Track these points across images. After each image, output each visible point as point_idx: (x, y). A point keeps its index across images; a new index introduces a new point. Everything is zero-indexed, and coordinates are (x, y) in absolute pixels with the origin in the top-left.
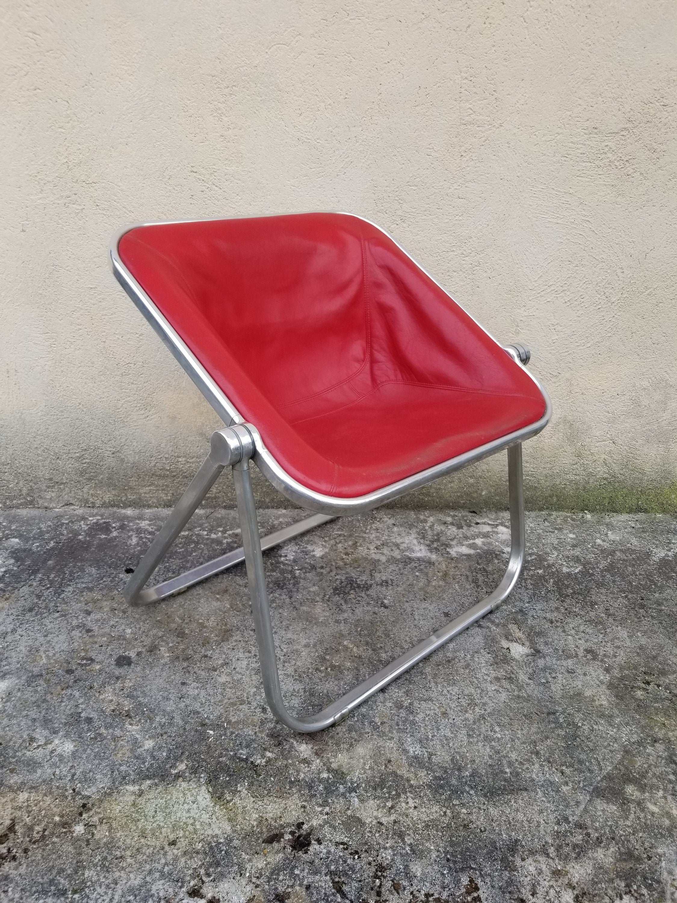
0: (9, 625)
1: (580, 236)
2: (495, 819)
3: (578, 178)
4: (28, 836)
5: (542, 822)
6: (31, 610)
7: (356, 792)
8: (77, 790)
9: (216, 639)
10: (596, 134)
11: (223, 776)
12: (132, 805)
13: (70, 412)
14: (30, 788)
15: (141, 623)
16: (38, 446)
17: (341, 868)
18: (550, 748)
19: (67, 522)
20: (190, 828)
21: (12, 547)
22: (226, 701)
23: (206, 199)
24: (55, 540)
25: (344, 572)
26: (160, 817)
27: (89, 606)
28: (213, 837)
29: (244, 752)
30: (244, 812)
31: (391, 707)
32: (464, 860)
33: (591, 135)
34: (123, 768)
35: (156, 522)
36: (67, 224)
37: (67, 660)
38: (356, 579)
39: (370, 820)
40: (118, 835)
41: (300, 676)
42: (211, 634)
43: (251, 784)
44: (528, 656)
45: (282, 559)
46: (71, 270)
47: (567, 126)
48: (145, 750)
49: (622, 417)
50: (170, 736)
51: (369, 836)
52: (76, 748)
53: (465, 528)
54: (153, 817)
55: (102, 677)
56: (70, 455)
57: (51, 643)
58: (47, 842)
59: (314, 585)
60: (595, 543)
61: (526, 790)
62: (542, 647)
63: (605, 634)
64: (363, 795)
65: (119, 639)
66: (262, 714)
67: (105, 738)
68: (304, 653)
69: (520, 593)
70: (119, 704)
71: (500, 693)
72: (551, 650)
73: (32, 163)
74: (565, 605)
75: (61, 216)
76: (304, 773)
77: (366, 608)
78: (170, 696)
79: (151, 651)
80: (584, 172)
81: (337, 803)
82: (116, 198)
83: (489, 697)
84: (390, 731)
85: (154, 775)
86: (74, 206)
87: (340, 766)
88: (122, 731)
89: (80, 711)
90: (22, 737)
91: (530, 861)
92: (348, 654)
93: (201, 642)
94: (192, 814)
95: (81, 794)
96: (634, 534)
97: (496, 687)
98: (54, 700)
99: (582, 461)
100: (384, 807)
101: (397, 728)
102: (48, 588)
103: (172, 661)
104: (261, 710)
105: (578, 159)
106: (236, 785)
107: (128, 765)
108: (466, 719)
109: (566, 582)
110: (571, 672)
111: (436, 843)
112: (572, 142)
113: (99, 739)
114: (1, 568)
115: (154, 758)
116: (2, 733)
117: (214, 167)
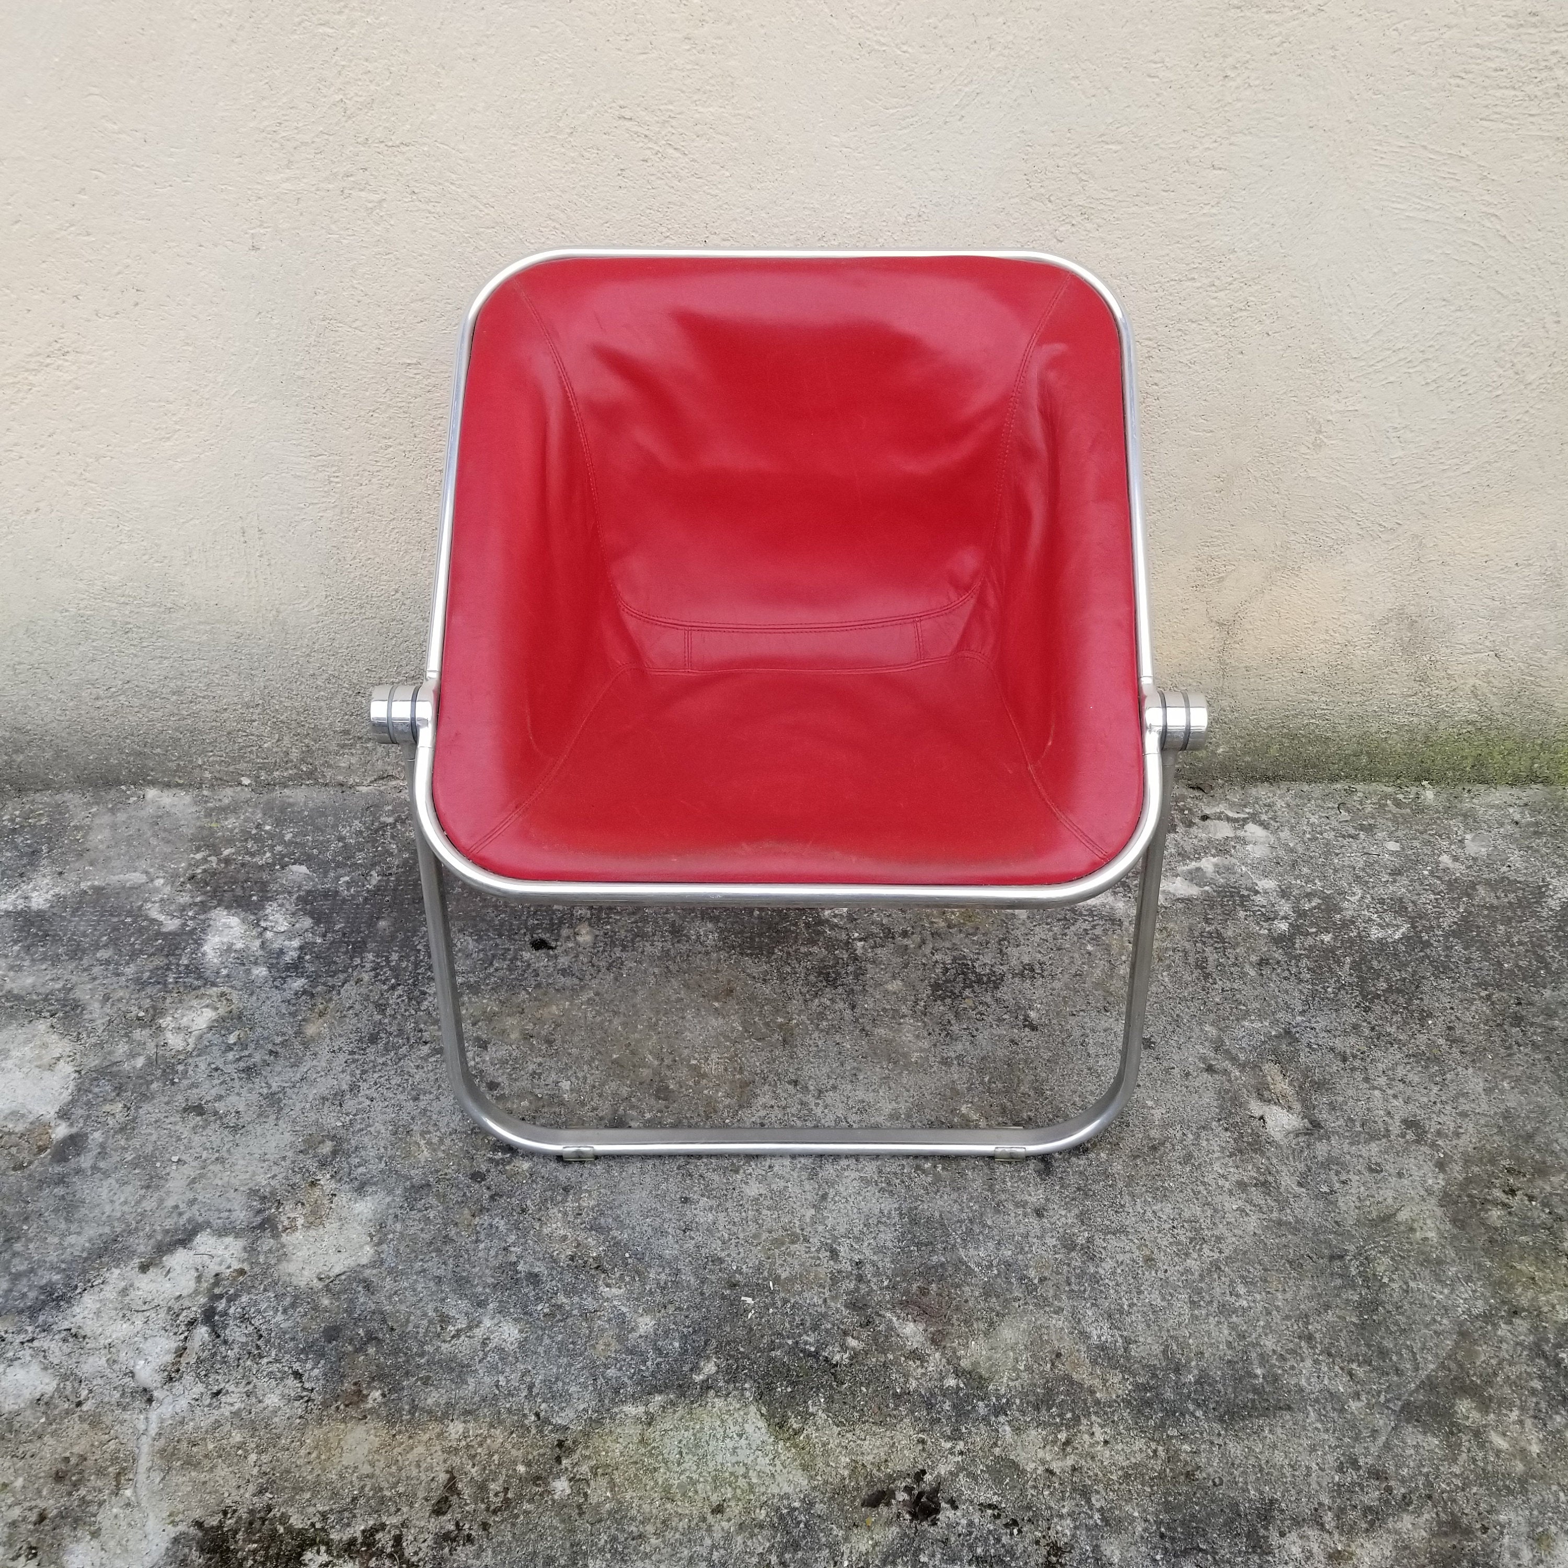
0: (342, 1076)
1: (1474, 247)
2: (1237, 1462)
3: (1485, 123)
4: (482, 1501)
5: (1314, 1467)
6: (374, 1039)
7: (1006, 1415)
8: (542, 1414)
9: (727, 1101)
10: (1534, 26)
11: (781, 1385)
12: (640, 1442)
13: (379, 607)
14: (463, 1414)
15: (586, 1067)
16: (317, 672)
17: (992, 1551)
18: (1331, 1327)
19: (390, 820)
21: (299, 888)
22: (765, 1236)
23: (653, 178)
24: (379, 868)
25: (948, 944)
26: (689, 1462)
27: (480, 1028)
28: (781, 1498)
29: (811, 1340)
30: (826, 1453)
31: (1054, 1246)
32: (1189, 1535)
33: (1522, 30)
34: (611, 1372)
36: (350, 232)
37: (467, 1152)
38: (973, 961)
39: (1033, 1466)
40: (628, 1497)
41: (889, 1184)
42: (717, 1091)
43: (830, 1400)
44: (1297, 1136)
46: (364, 329)
47: (1471, 9)
48: (641, 1337)
49: (1520, 608)
50: (680, 1309)
51: (1032, 1495)
52: (524, 1335)
53: (1181, 829)
54: (679, 1464)
55: (539, 1187)
57: (428, 1114)
58: (516, 1511)
59: (894, 977)
60: (1438, 863)
61: (1289, 1408)
62: (1323, 1115)
63: (1443, 1084)
64: (1017, 1420)
65: (550, 1105)
66: (832, 1263)
67: (569, 1313)
69: (1287, 992)
70: (579, 1245)
71: (1247, 1214)
72: (1341, 1122)
73: (265, 103)
74: (1371, 1017)
75: (336, 216)
76: (917, 1379)
77: (997, 1031)
78: (666, 1226)
80: (1498, 109)
81: (976, 1434)
82: (453, 176)
83: (1228, 1223)
84: (1056, 1297)
85: (667, 1387)
86: (363, 194)
87: (976, 1364)
88: (594, 1298)
89: (514, 1258)
90: (425, 1315)
91: (1293, 1536)
93: (701, 1110)
94: (742, 1455)
95: (551, 1423)
96: (1516, 840)
97: (1240, 1203)
98: (464, 1239)
100: (1054, 1442)
101: (1067, 1289)
102: (393, 988)
105: (1488, 82)
106: (805, 1402)
107: (618, 1366)
108: (1188, 1271)
109: (1375, 963)
110: (1375, 1169)
111: (1142, 1506)
112: (1477, 45)
113: (559, 1317)
114: (290, 939)
115: (659, 1351)
116: (388, 1308)
117: (671, 107)
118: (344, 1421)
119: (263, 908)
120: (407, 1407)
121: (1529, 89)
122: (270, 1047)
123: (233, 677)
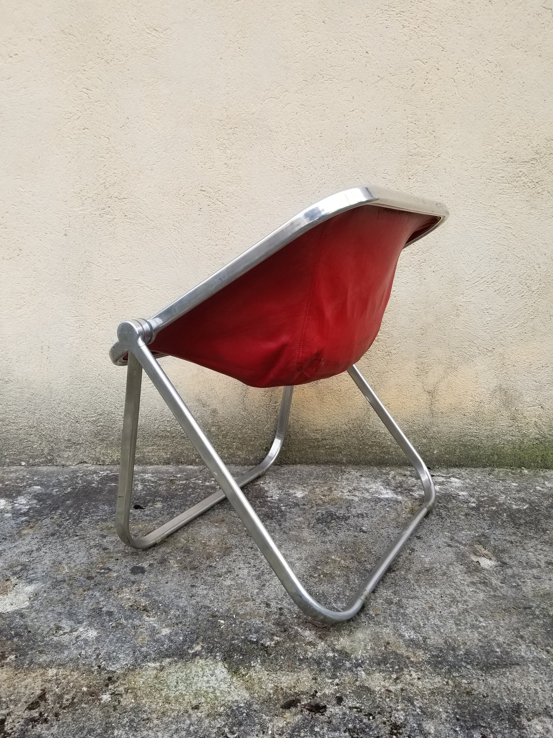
0: (34, 546)
1: (504, 239)
2: (495, 687)
3: (500, 195)
4: (58, 703)
5: (539, 690)
6: (53, 535)
7: (362, 667)
8: (102, 666)
9: (218, 554)
10: (512, 162)
11: (237, 655)
13: (91, 382)
14: (58, 665)
16: (61, 412)
17: (358, 726)
18: (532, 633)
19: (81, 475)
20: (211, 695)
21: (35, 492)
22: (232, 599)
23: (211, 211)
24: (71, 487)
25: (323, 508)
26: (181, 687)
27: (104, 532)
28: (233, 702)
29: (254, 637)
30: (260, 683)
31: (382, 603)
32: (473, 719)
33: (508, 164)
34: (144, 649)
35: (157, 475)
36: (101, 230)
37: (87, 570)
38: (335, 512)
39: (379, 688)
40: (144, 702)
42: (214, 551)
43: (264, 661)
44: (496, 567)
45: (269, 499)
46: (101, 266)
48: (162, 636)
49: (547, 386)
50: (185, 625)
51: (380, 701)
52: (99, 634)
54: (175, 687)
55: (119, 582)
56: (87, 419)
57: (72, 557)
58: (77, 708)
59: (299, 517)
60: (535, 489)
61: (518, 664)
62: (507, 560)
64: (368, 670)
65: (132, 555)
66: (267, 608)
67: (126, 626)
68: (297, 564)
69: (480, 523)
70: (136, 601)
71: (478, 593)
72: (516, 562)
73: (77, 183)
74: (520, 530)
75: (97, 224)
76: (312, 652)
78: (182, 595)
79: (162, 563)
80: (504, 190)
81: (346, 676)
82: (141, 210)
83: (469, 596)
84: (384, 621)
85: (173, 654)
86: (107, 216)
87: (344, 648)
88: (140, 621)
89: (101, 606)
90: (49, 626)
91: (535, 721)
92: (337, 565)
93: (205, 556)
94: (212, 684)
95: (106, 670)
97: (473, 589)
98: (78, 599)
99: (517, 424)
100: (390, 678)
101: (390, 618)
102: (67, 520)
103: (181, 570)
104: (265, 605)
105: (499, 181)
106: (249, 662)
107: (148, 646)
108: (451, 612)
109: (517, 515)
110: (538, 578)
111: (444, 706)
112: (494, 169)
113: (120, 627)
114: (26, 506)
115: (172, 641)
116: (30, 623)
117: (219, 187)
119: (17, 497)
120: (28, 662)
121: (514, 184)
122: (3, 537)
123: (27, 413)
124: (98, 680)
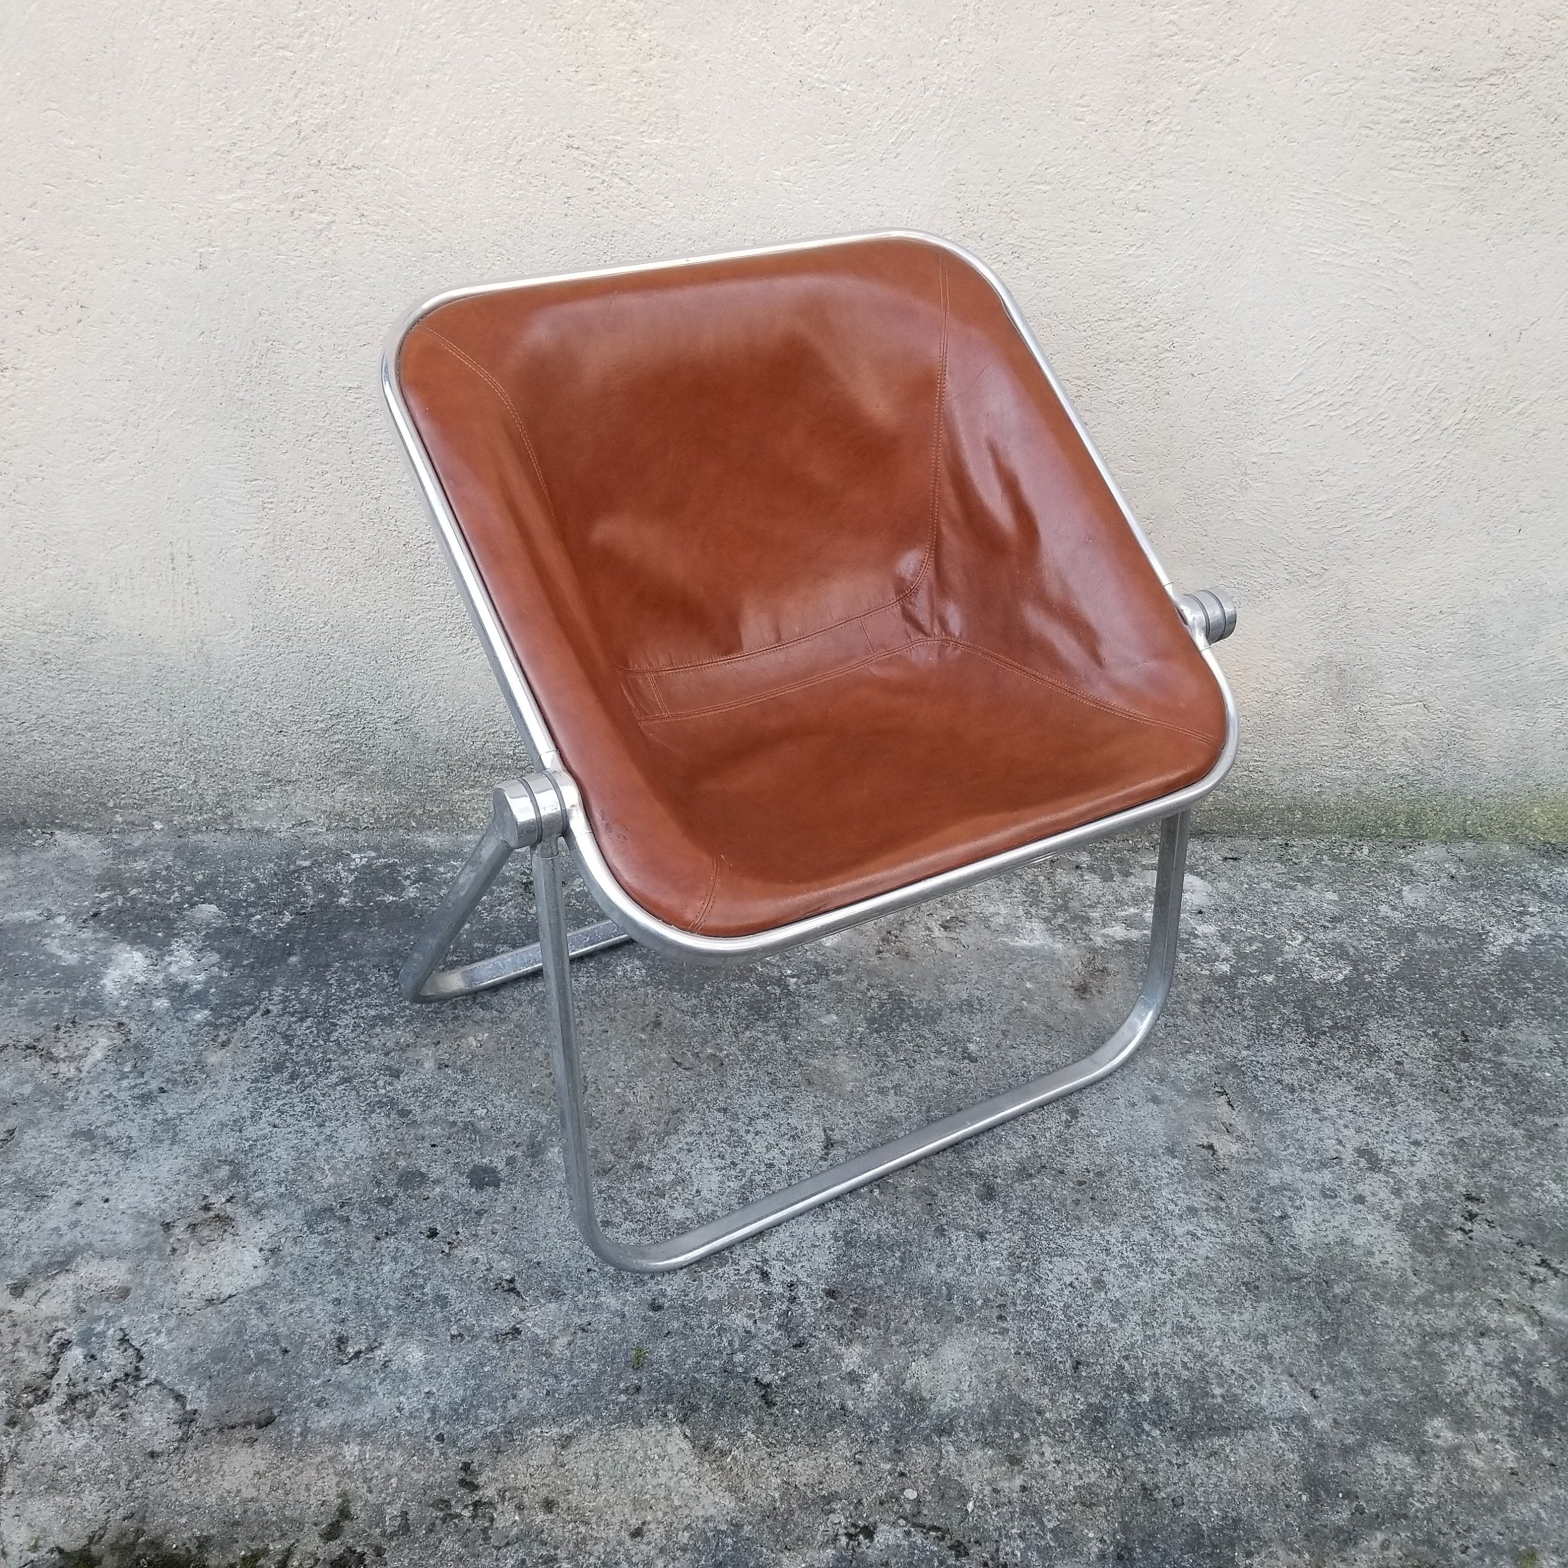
0: (243, 1103)
1: (1389, 293)
2: (1198, 1481)
3: (1395, 173)
4: (377, 1525)
5: (1281, 1486)
6: (279, 1068)
7: (950, 1435)
8: (446, 1437)
9: (653, 1128)
10: (1436, 80)
11: (707, 1407)
13: (306, 641)
14: (360, 1436)
15: (503, 1096)
16: (240, 709)
18: (1291, 1347)
19: (307, 863)
20: (664, 1505)
21: (208, 925)
23: (598, 206)
24: (291, 908)
26: (606, 1485)
27: (392, 1058)
28: (706, 1520)
29: (740, 1361)
30: (756, 1475)
31: (998, 1268)
33: (1425, 84)
36: (298, 253)
37: (374, 1177)
38: (909, 996)
39: (979, 1486)
40: (538, 1520)
42: (643, 1119)
43: (760, 1421)
46: (307, 351)
47: (1377, 63)
49: (1446, 658)
50: (598, 1331)
51: (979, 1515)
52: (429, 1357)
53: (1118, 878)
54: (595, 1486)
55: (449, 1212)
56: (305, 726)
57: (334, 1140)
58: (414, 1535)
59: (828, 1011)
60: (1377, 912)
61: (1251, 1427)
62: (1274, 1144)
63: (1395, 1115)
64: (962, 1441)
65: (465, 1131)
66: (762, 1285)
67: (479, 1337)
69: (1231, 1028)
70: (491, 1267)
71: (1198, 1238)
72: (1292, 1150)
73: (220, 123)
74: (1317, 1051)
75: (285, 237)
76: (853, 1400)
77: (935, 1063)
79: (533, 1156)
80: (1406, 160)
81: (918, 1454)
82: (403, 200)
83: (1179, 1247)
86: (313, 216)
87: (917, 1386)
88: (507, 1321)
89: (420, 1281)
90: (322, 1337)
94: (663, 1478)
95: (455, 1445)
96: (1453, 892)
97: (1191, 1227)
98: (367, 1262)
99: (1359, 742)
102: (302, 1020)
105: (1395, 134)
106: (733, 1424)
108: (1138, 1293)
109: (1319, 1002)
110: (1329, 1195)
111: (1098, 1526)
112: (1384, 97)
113: (467, 1338)
114: (195, 973)
116: (282, 1329)
117: (618, 138)
118: (227, 1443)
119: (168, 944)
120: (298, 1430)
121: (1434, 141)
122: (167, 1075)
123: (152, 712)
124: (443, 1469)
